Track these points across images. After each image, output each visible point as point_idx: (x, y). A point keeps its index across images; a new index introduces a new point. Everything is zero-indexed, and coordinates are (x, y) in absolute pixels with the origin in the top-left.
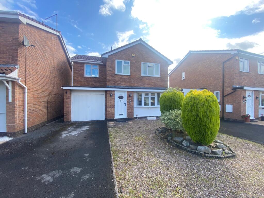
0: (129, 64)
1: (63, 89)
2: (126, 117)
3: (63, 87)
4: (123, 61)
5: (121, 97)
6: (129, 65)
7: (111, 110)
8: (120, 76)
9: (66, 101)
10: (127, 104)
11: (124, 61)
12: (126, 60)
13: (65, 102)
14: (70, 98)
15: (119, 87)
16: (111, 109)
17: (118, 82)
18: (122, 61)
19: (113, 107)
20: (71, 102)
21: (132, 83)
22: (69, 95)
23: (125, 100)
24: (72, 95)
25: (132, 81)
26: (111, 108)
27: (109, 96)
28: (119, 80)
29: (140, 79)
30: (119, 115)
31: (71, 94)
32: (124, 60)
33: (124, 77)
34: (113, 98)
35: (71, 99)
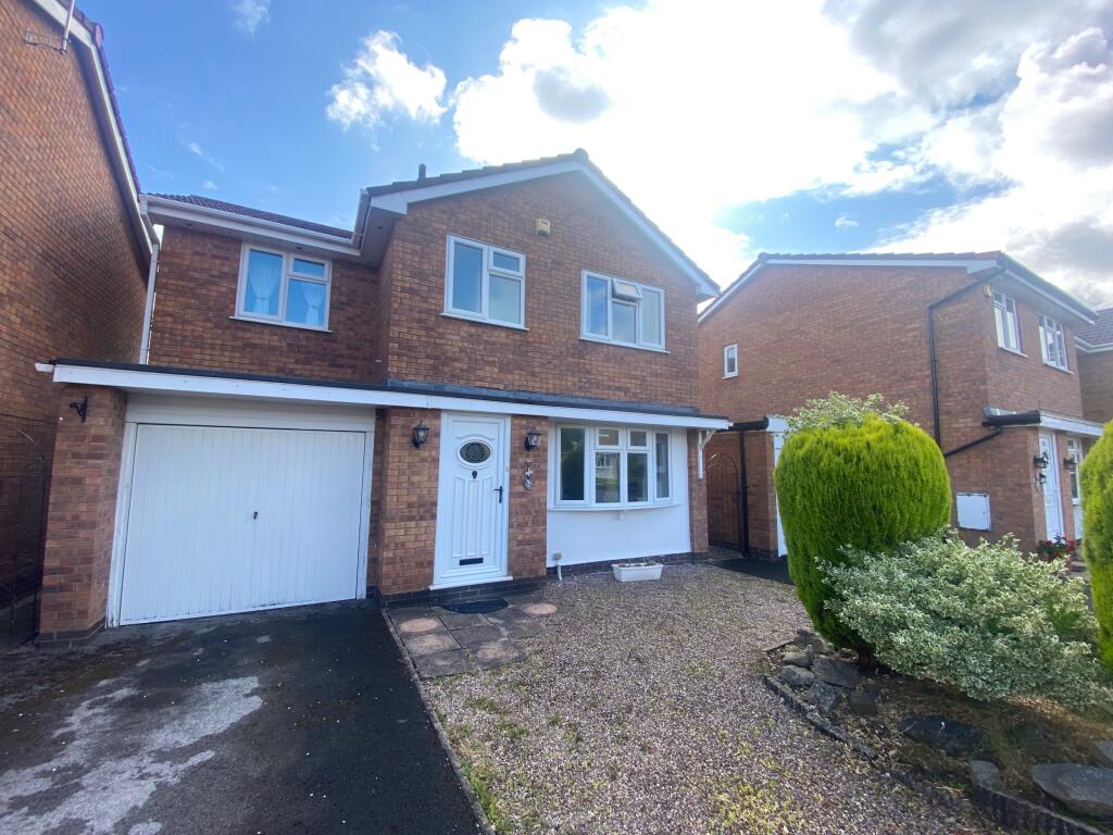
0: (518, 270)
1: (56, 379)
2: (505, 571)
3: (53, 363)
4: (488, 251)
5: (475, 452)
6: (522, 272)
7: (413, 531)
8: (473, 330)
9: (76, 472)
10: (511, 495)
11: (493, 249)
12: (507, 246)
13: (63, 482)
14: (107, 452)
15: (464, 391)
16: (413, 524)
17: (456, 360)
18: (485, 247)
19: (426, 510)
20: (116, 484)
21: (533, 374)
22: (108, 431)
23: (497, 469)
24: (130, 429)
25: (536, 364)
26: (410, 518)
27: (406, 440)
28: (462, 350)
29: (573, 355)
30: (463, 563)
31: (120, 425)
32: (496, 243)
33: (493, 339)
34: (426, 454)
35: (118, 456)
